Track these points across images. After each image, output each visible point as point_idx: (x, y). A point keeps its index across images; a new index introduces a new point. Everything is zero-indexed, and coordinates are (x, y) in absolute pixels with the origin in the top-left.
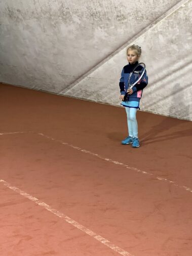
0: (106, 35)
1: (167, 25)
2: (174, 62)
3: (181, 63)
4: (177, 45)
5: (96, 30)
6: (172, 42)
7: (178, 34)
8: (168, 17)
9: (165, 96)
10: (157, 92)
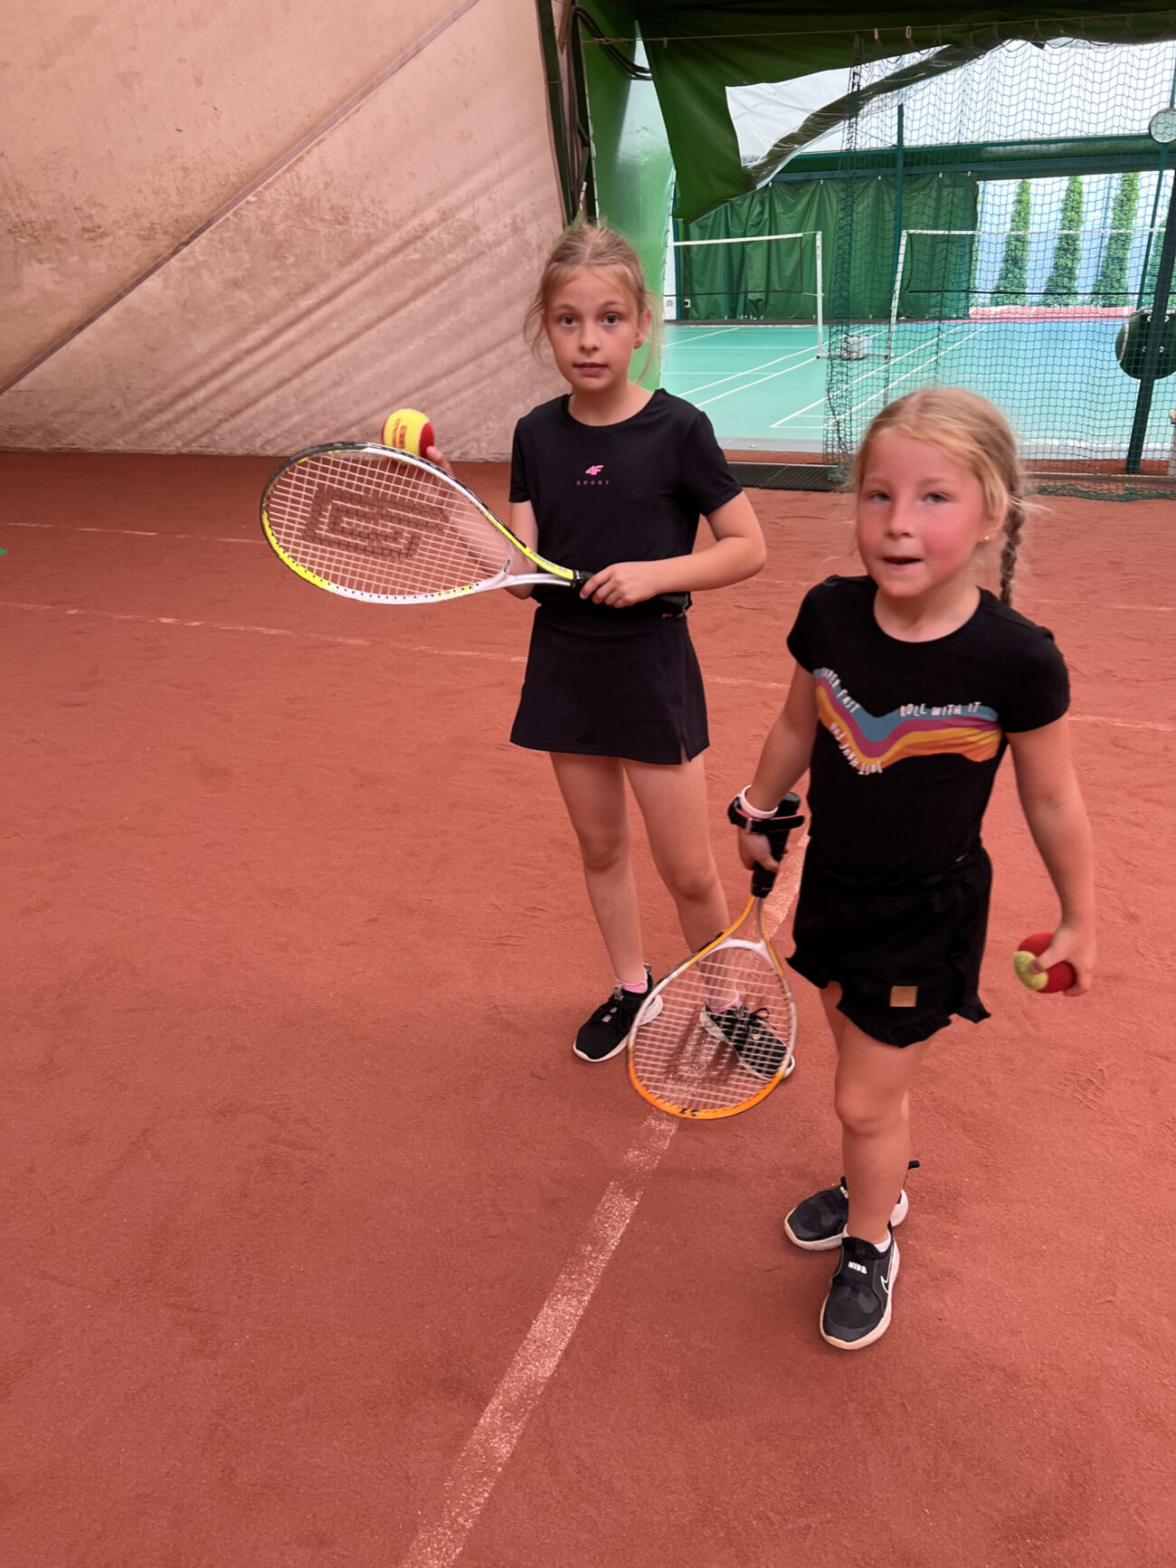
0: (57, 278)
1: (220, 246)
2: (244, 332)
3: (263, 331)
4: (248, 290)
5: (26, 268)
6: (236, 284)
7: (249, 265)
8: (217, 227)
9: (233, 410)
10: (212, 406)
